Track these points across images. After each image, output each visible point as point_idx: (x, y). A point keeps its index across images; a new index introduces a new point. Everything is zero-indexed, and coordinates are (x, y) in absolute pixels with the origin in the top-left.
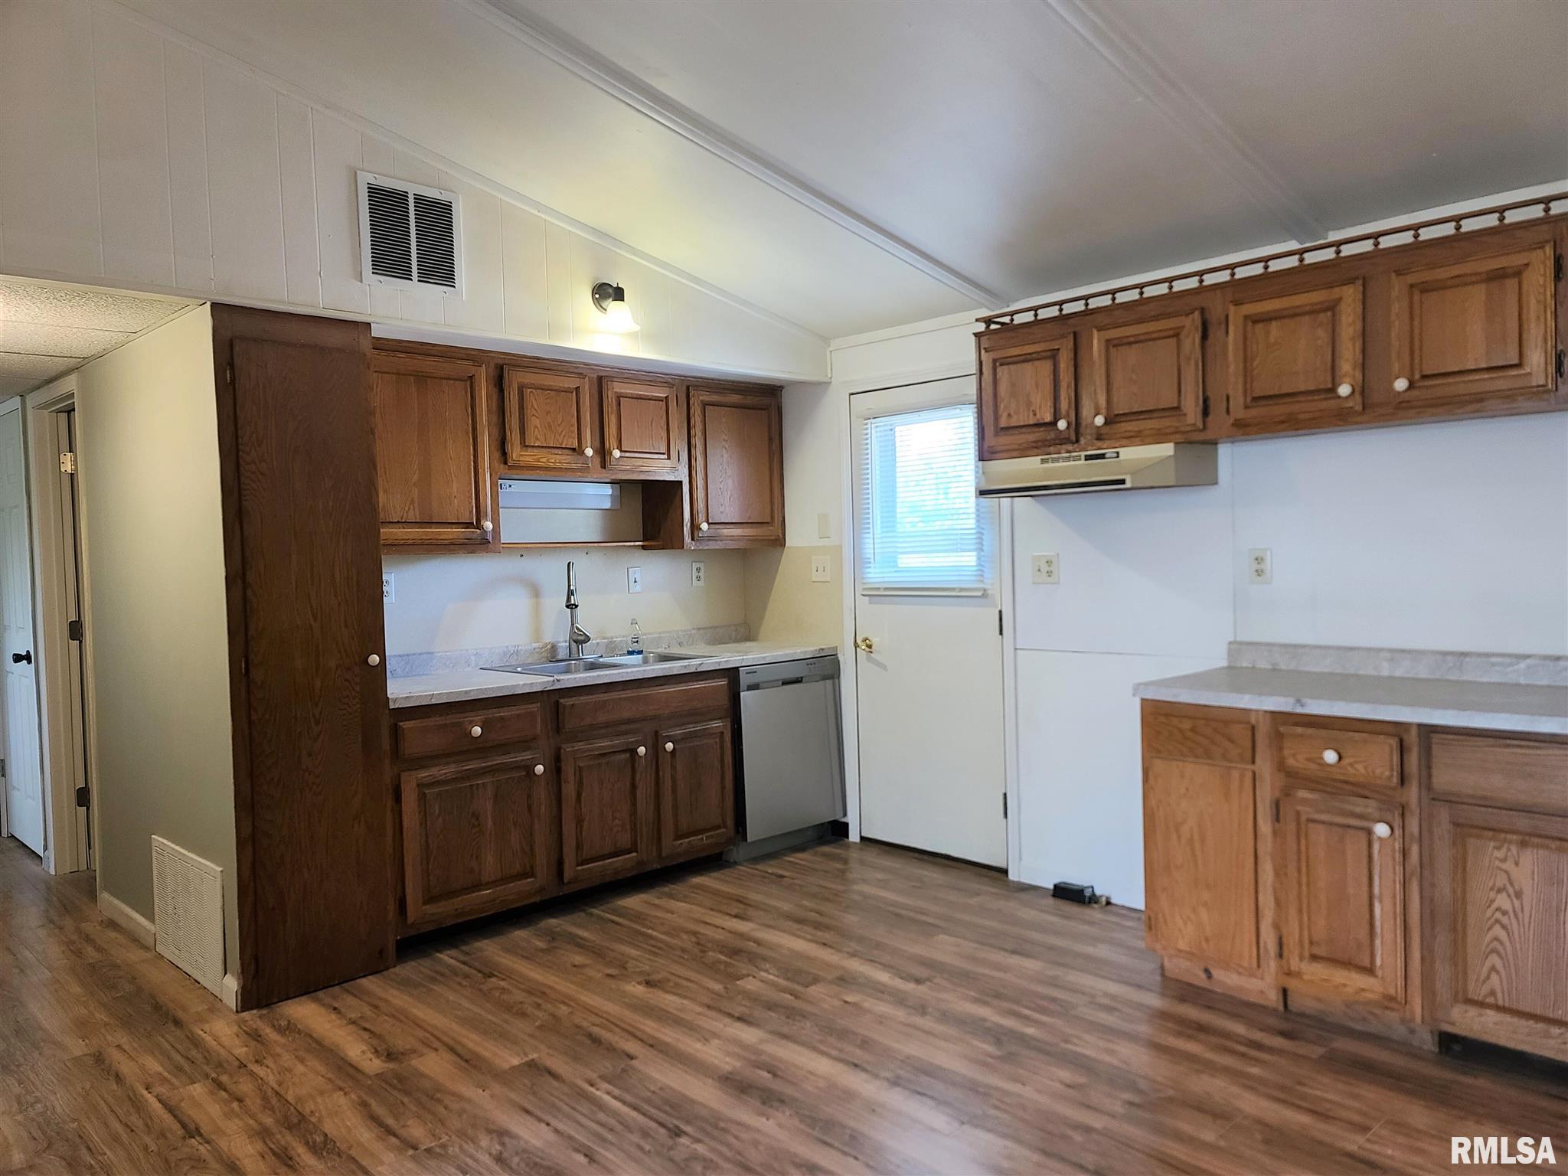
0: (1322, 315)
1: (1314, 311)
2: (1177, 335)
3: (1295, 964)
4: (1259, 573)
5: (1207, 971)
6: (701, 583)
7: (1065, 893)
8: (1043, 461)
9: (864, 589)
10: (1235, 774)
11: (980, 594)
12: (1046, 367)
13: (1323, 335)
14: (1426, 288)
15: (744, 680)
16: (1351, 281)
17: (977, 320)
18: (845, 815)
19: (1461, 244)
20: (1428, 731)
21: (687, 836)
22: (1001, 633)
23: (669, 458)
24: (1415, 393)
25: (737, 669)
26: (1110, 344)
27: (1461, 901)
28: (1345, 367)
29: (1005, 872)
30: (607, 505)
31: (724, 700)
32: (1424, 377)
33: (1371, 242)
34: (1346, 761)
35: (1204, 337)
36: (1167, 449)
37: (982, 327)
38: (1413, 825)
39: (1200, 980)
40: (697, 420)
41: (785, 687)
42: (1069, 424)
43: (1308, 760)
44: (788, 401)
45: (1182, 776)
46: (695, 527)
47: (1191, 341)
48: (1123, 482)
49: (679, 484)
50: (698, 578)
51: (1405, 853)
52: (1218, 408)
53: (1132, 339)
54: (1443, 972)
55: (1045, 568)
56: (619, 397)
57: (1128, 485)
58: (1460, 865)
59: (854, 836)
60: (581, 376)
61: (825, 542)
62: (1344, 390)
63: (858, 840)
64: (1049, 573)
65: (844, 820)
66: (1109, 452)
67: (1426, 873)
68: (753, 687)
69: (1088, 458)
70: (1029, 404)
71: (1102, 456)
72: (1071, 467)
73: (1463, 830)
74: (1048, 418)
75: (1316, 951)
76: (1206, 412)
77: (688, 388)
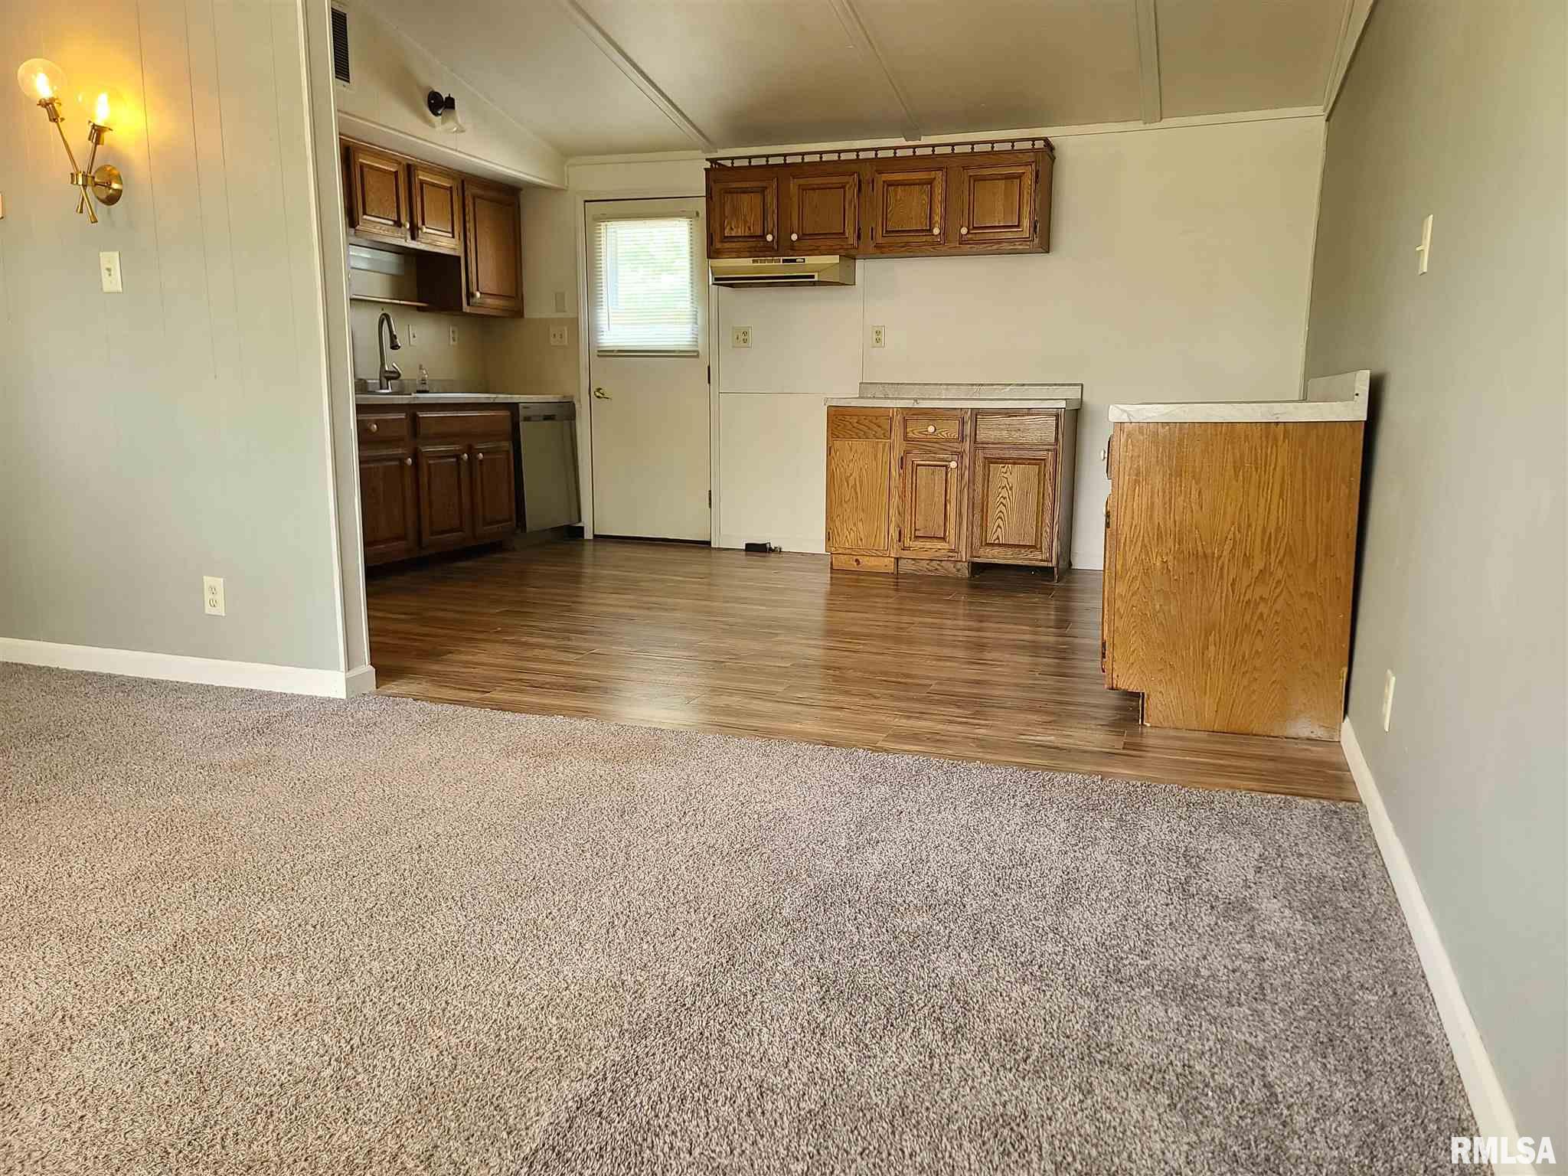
0: (925, 186)
1: (921, 183)
2: (843, 187)
3: (907, 543)
4: (878, 340)
5: (857, 560)
6: (456, 343)
7: (753, 549)
8: (754, 261)
9: (599, 351)
10: (881, 446)
11: (695, 354)
12: (757, 199)
13: (926, 198)
14: (978, 179)
15: (522, 413)
16: (940, 169)
17: (707, 160)
18: (580, 521)
19: (993, 156)
20: (977, 413)
21: (490, 524)
22: (709, 382)
23: (453, 237)
24: (970, 236)
25: (517, 404)
26: (803, 189)
27: (985, 496)
28: (937, 218)
29: (709, 543)
30: (394, 271)
31: (507, 426)
32: (974, 228)
33: (950, 148)
34: (937, 432)
35: (860, 190)
36: (835, 259)
37: (708, 165)
38: (966, 461)
39: (854, 567)
40: (470, 208)
41: (546, 422)
42: (774, 237)
43: (920, 433)
44: (525, 201)
45: (851, 450)
46: (470, 295)
47: (852, 192)
48: (813, 277)
49: (458, 258)
50: (454, 340)
51: (962, 476)
52: (866, 233)
53: (815, 186)
54: (977, 531)
55: (742, 337)
56: (422, 183)
57: (816, 279)
58: (986, 478)
59: (588, 535)
60: (399, 163)
61: (560, 315)
62: (936, 231)
63: (591, 538)
64: (745, 341)
65: (580, 525)
66: (799, 259)
67: (971, 485)
68: (527, 419)
69: (784, 261)
70: (745, 222)
71: (794, 261)
72: (773, 266)
73: (990, 461)
74: (759, 232)
75: (918, 533)
76: (859, 237)
77: (463, 182)
